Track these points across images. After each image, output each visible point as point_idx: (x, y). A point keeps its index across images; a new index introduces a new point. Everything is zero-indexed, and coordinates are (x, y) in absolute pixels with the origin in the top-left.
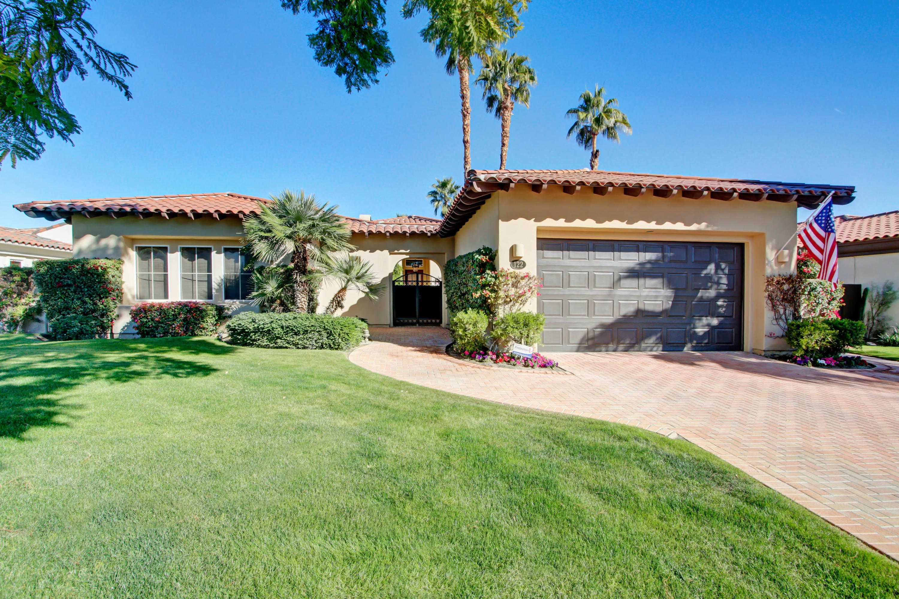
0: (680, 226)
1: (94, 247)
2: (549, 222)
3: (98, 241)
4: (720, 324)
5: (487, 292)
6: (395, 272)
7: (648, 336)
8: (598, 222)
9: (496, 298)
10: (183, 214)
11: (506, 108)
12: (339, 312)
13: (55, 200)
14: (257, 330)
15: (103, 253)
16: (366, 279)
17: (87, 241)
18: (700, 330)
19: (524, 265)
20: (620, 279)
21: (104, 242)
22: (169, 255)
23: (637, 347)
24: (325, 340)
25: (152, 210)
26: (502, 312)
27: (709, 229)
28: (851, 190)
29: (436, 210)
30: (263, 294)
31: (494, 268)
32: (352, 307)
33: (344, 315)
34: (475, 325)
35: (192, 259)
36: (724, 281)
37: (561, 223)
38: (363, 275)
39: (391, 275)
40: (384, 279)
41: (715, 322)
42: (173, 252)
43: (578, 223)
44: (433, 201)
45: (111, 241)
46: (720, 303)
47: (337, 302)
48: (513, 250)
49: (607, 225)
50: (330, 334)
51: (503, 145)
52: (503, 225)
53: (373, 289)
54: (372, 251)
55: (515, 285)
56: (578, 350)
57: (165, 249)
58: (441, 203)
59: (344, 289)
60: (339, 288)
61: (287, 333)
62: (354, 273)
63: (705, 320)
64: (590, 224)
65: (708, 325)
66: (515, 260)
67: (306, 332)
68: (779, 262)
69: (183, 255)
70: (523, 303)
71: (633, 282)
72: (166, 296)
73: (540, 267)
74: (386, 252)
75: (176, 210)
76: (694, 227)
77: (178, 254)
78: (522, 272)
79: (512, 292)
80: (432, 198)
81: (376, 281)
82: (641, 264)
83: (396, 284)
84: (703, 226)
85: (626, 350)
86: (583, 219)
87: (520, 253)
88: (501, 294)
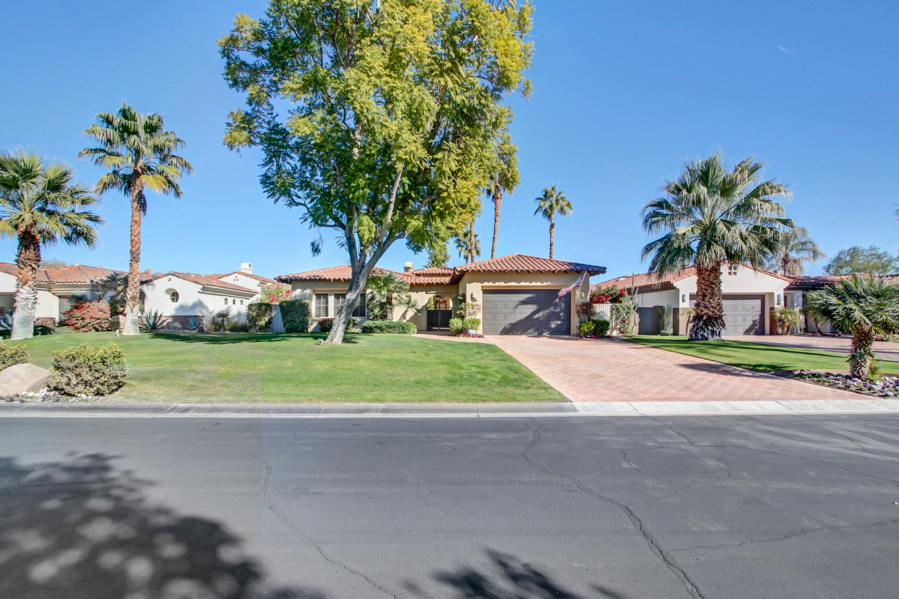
0: (539, 284)
1: (301, 294)
2: (486, 284)
3: (303, 291)
4: (562, 323)
5: (462, 311)
6: (429, 302)
7: (530, 328)
8: (506, 283)
9: (465, 313)
10: (339, 280)
11: (497, 198)
12: (404, 321)
13: (286, 274)
14: (376, 327)
15: (304, 296)
16: (416, 307)
17: (298, 292)
18: (553, 326)
19: (476, 300)
20: (517, 306)
21: (305, 291)
22: (329, 297)
23: (526, 333)
24: (401, 330)
25: (327, 278)
26: (467, 318)
27: (552, 284)
28: (605, 268)
29: (460, 254)
30: (374, 314)
31: (465, 302)
32: (411, 318)
33: (408, 321)
34: (457, 324)
35: (338, 298)
36: (563, 305)
37: (491, 284)
38: (415, 305)
39: (426, 304)
40: (423, 307)
41: (559, 322)
42: (331, 295)
43: (497, 284)
44: (458, 246)
45: (308, 291)
46: (561, 314)
47: (404, 316)
48: (472, 295)
49: (509, 284)
50: (403, 328)
51: (496, 221)
52: (468, 285)
53: (419, 311)
54: (417, 292)
55: (473, 308)
56: (501, 334)
57: (328, 294)
58: (463, 248)
59: (406, 311)
60: (404, 311)
61: (387, 328)
62: (411, 304)
63: (555, 322)
64: (502, 284)
65: (556, 324)
66: (473, 299)
67: (394, 327)
68: (582, 298)
69: (335, 297)
70: (475, 315)
71: (523, 306)
72: (327, 315)
73: (484, 301)
74: (424, 293)
75: (337, 278)
76: (545, 284)
77: (333, 296)
78: (474, 303)
79: (472, 311)
80: (457, 244)
81: (420, 308)
82: (527, 299)
83: (429, 309)
84: (549, 283)
85: (520, 335)
86: (499, 282)
87: (474, 296)
88: (467, 312)
